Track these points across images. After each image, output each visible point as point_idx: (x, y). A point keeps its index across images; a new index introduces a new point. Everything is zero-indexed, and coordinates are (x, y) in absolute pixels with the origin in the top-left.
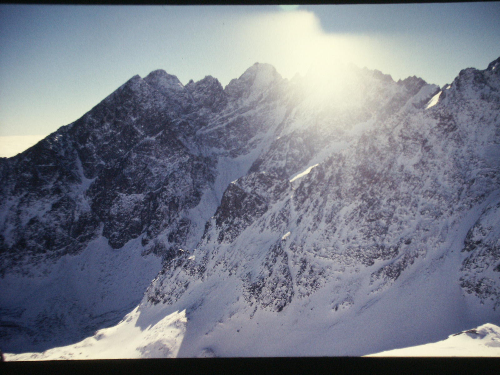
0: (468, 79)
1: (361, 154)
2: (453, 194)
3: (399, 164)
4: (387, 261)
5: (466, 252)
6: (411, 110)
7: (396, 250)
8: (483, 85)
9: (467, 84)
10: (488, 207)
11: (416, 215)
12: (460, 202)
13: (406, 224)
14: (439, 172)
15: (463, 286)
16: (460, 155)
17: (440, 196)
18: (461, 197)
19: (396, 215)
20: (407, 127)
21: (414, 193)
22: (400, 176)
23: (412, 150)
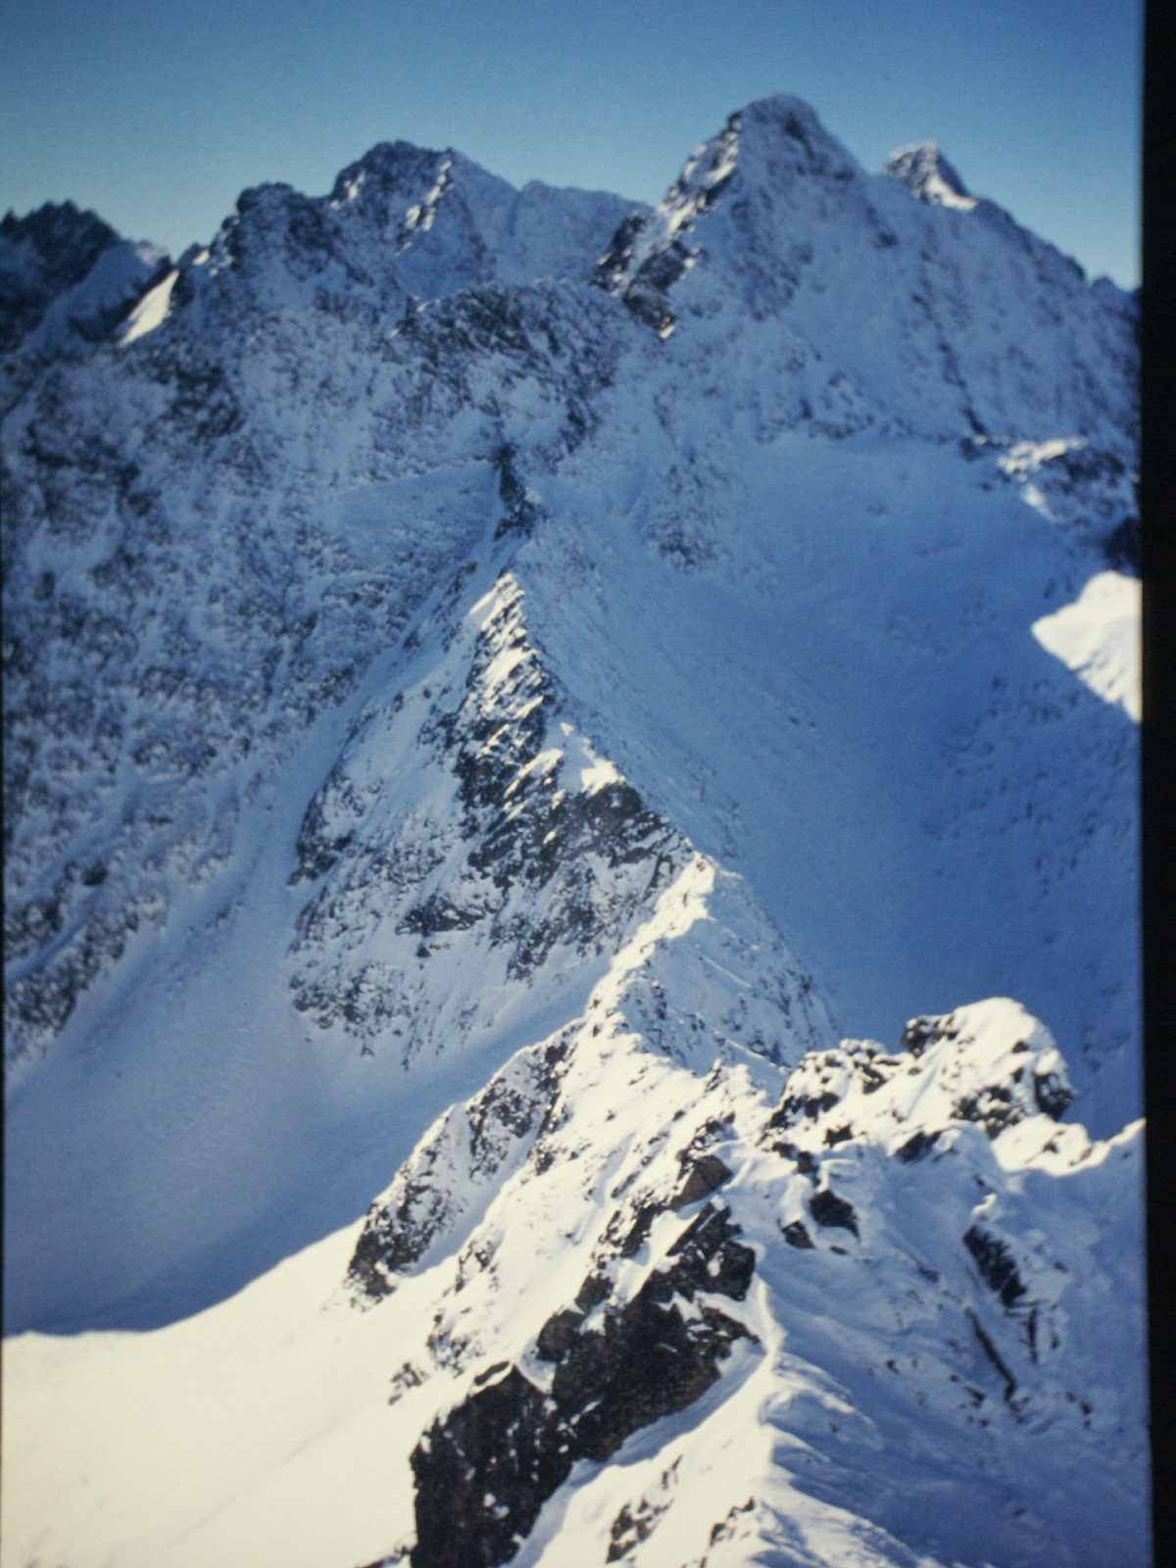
0: (269, 227)
2: (245, 674)
3: (36, 568)
4: (17, 963)
5: (304, 881)
6: (67, 348)
7: (52, 914)
8: (322, 254)
9: (266, 248)
10: (365, 713)
11: (119, 769)
12: (274, 702)
13: (82, 809)
14: (189, 593)
15: (301, 1005)
16: (262, 523)
17: (200, 687)
18: (276, 684)
19: (42, 773)
20: (52, 412)
21: (105, 680)
22: (41, 617)
23: (84, 510)
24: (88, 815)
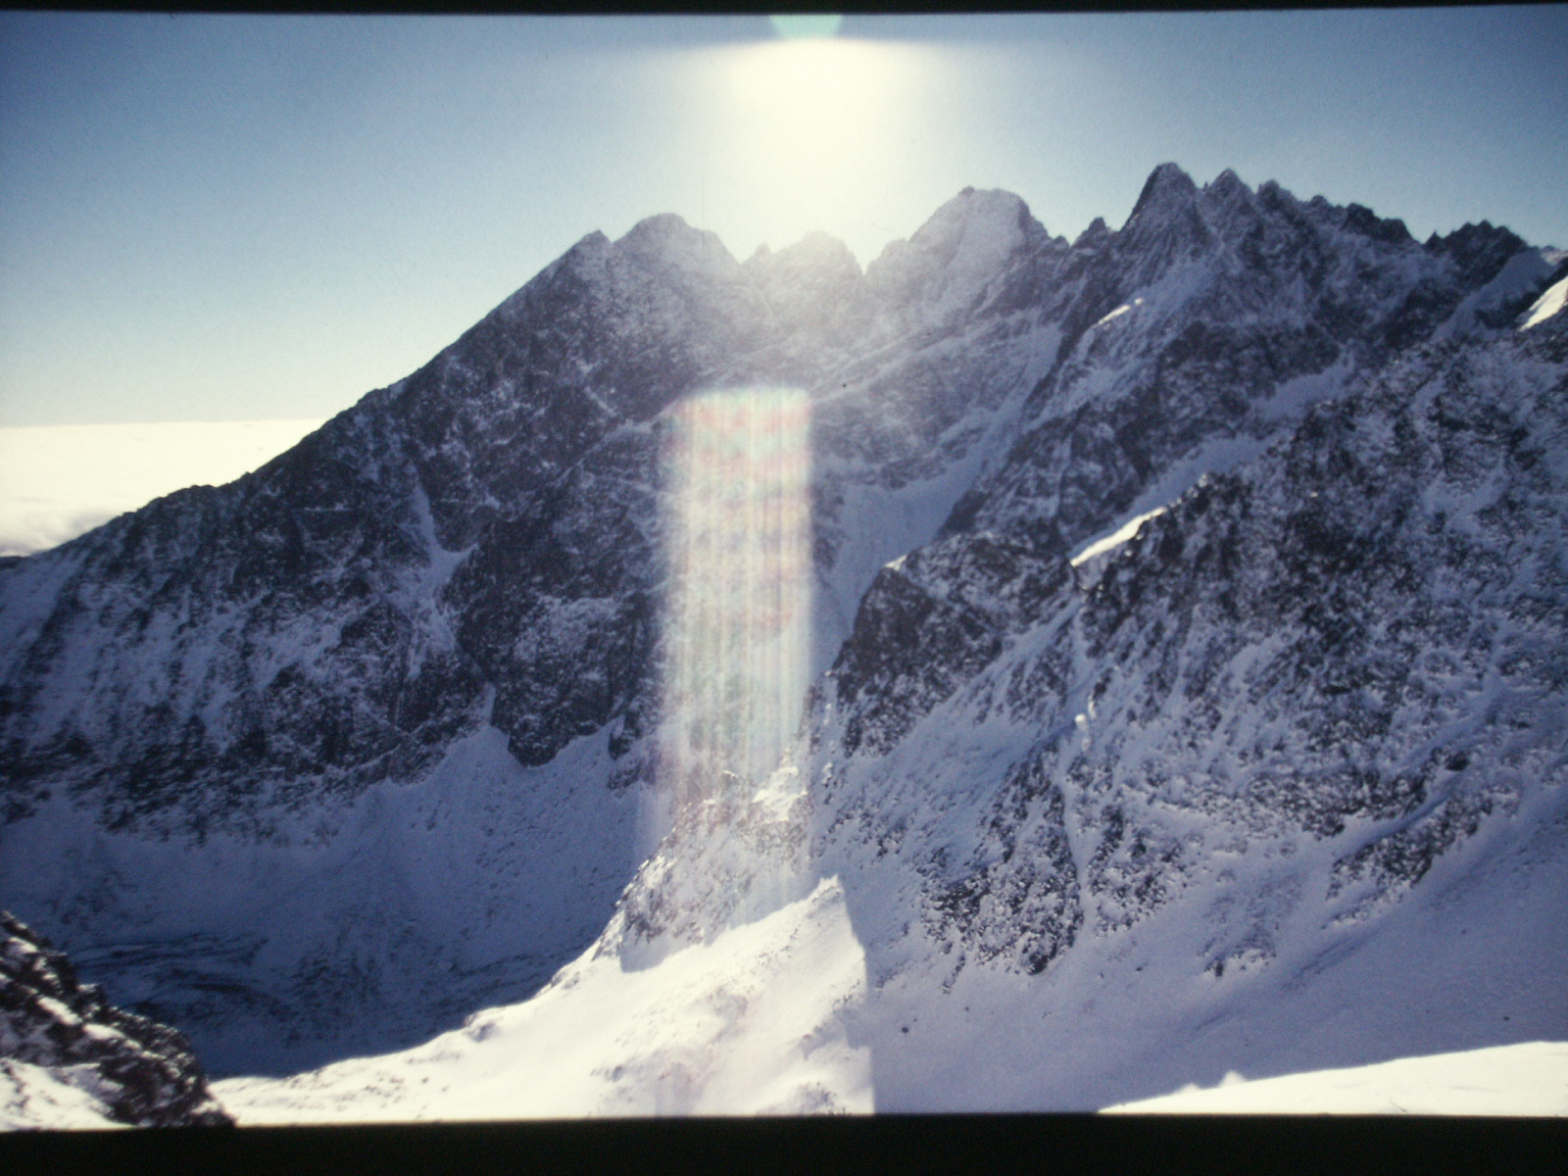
1: (1302, 478)
3: (1430, 509)
4: (1384, 822)
6: (1473, 334)
7: (1417, 787)
11: (1486, 676)
13: (1451, 706)
19: (1420, 673)
20: (1456, 387)
21: (1480, 602)
22: (1431, 549)
23: (1475, 464)
24: (1456, 711)
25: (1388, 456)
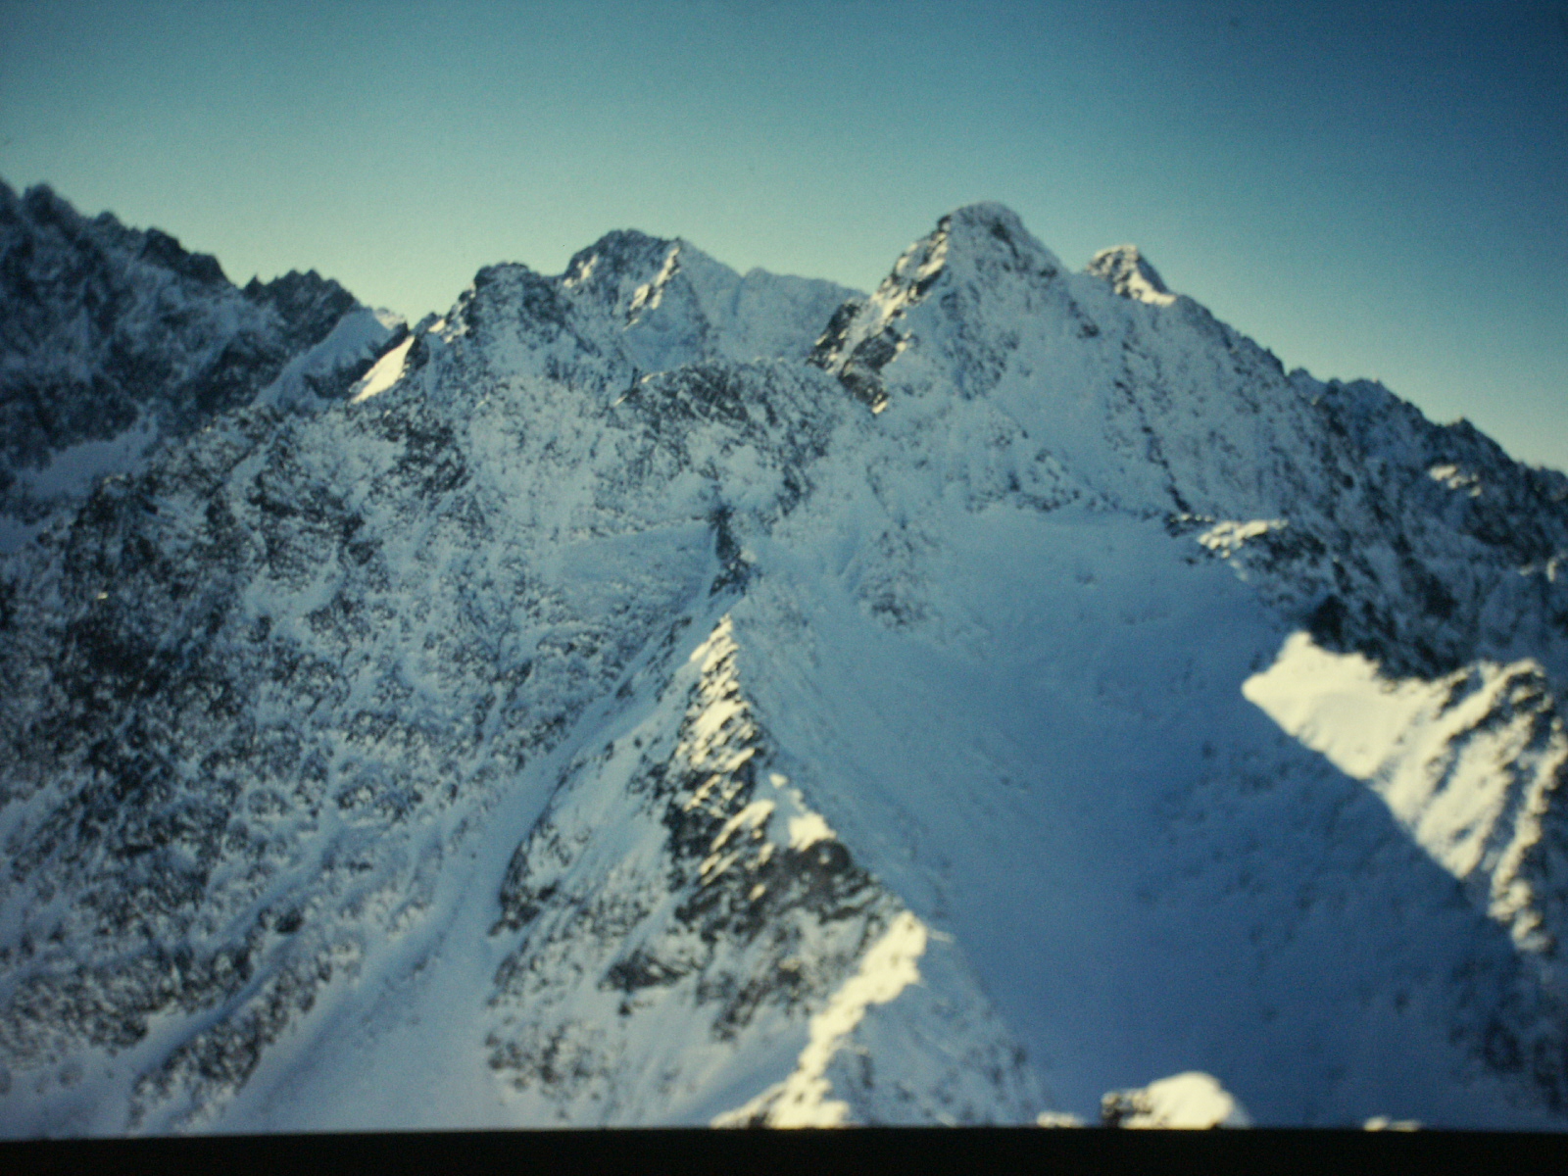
0: (504, 301)
1: (87, 575)
2: (457, 720)
3: (252, 612)
4: (201, 1014)
5: (505, 933)
6: (301, 402)
7: (241, 963)
8: (554, 327)
9: (500, 320)
10: (575, 761)
11: (321, 813)
12: (484, 749)
13: (280, 853)
14: (405, 640)
15: (496, 1064)
16: (481, 574)
17: (409, 732)
18: (487, 731)
19: (242, 816)
20: (281, 464)
21: (313, 723)
22: (254, 661)
23: (305, 557)
24: (286, 860)
25: (199, 546)
